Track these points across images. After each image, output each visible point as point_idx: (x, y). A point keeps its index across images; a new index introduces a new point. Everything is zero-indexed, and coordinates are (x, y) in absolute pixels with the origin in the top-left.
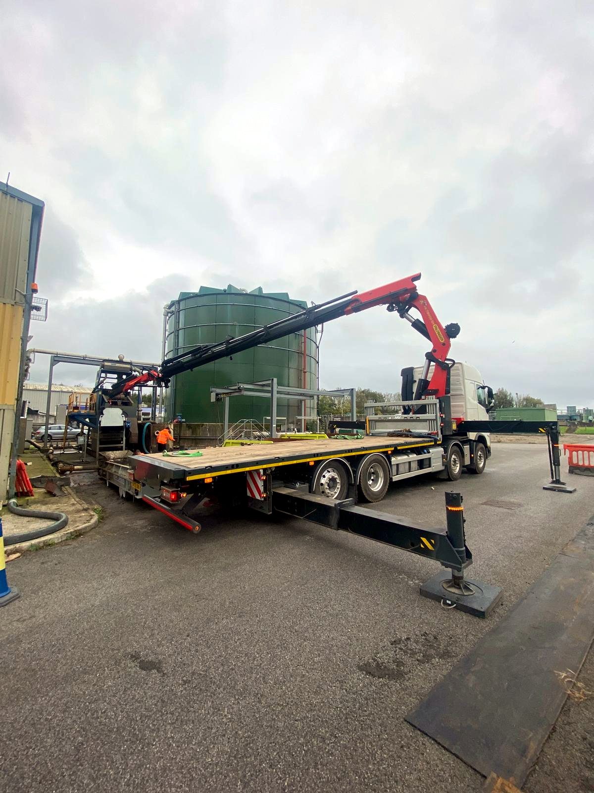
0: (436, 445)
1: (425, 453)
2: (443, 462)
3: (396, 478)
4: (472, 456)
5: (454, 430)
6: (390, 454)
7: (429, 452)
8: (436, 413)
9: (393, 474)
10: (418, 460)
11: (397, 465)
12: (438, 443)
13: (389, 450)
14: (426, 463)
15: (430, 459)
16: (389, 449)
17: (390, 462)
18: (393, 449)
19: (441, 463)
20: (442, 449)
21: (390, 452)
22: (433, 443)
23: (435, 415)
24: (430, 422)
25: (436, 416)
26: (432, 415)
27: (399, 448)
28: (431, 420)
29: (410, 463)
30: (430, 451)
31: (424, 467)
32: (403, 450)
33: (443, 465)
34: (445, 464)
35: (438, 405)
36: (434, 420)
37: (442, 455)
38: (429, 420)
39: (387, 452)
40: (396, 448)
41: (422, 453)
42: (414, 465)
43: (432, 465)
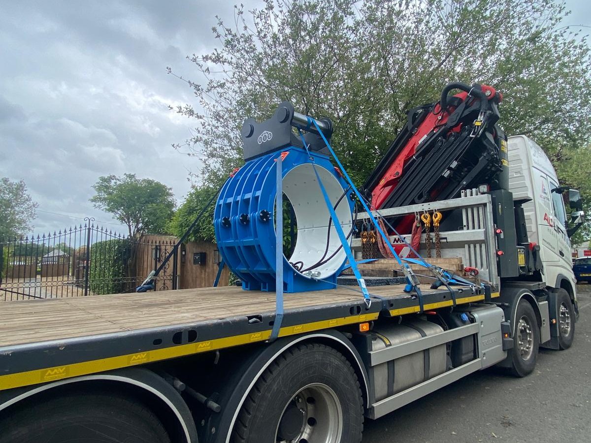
0: (488, 302)
1: (464, 323)
2: (504, 343)
3: (382, 408)
4: (554, 321)
5: (521, 268)
6: (367, 332)
7: (473, 320)
8: (485, 226)
9: (378, 395)
10: (446, 343)
11: (391, 364)
12: (493, 295)
13: (363, 320)
14: (467, 347)
15: (475, 336)
16: (362, 318)
17: (366, 358)
18: (374, 316)
19: (500, 346)
20: (500, 310)
21: (364, 328)
22: (481, 297)
23: (482, 230)
24: (472, 246)
25: (486, 233)
26: (477, 230)
27: (394, 313)
28: (475, 243)
29: (426, 352)
30: (476, 315)
31: (464, 358)
32: (405, 316)
33: (504, 350)
34: (508, 347)
35: (489, 208)
36: (481, 242)
37: (502, 326)
38: (469, 243)
39: (356, 325)
40: (384, 314)
41: (458, 322)
42: (439, 358)
43: (482, 351)
